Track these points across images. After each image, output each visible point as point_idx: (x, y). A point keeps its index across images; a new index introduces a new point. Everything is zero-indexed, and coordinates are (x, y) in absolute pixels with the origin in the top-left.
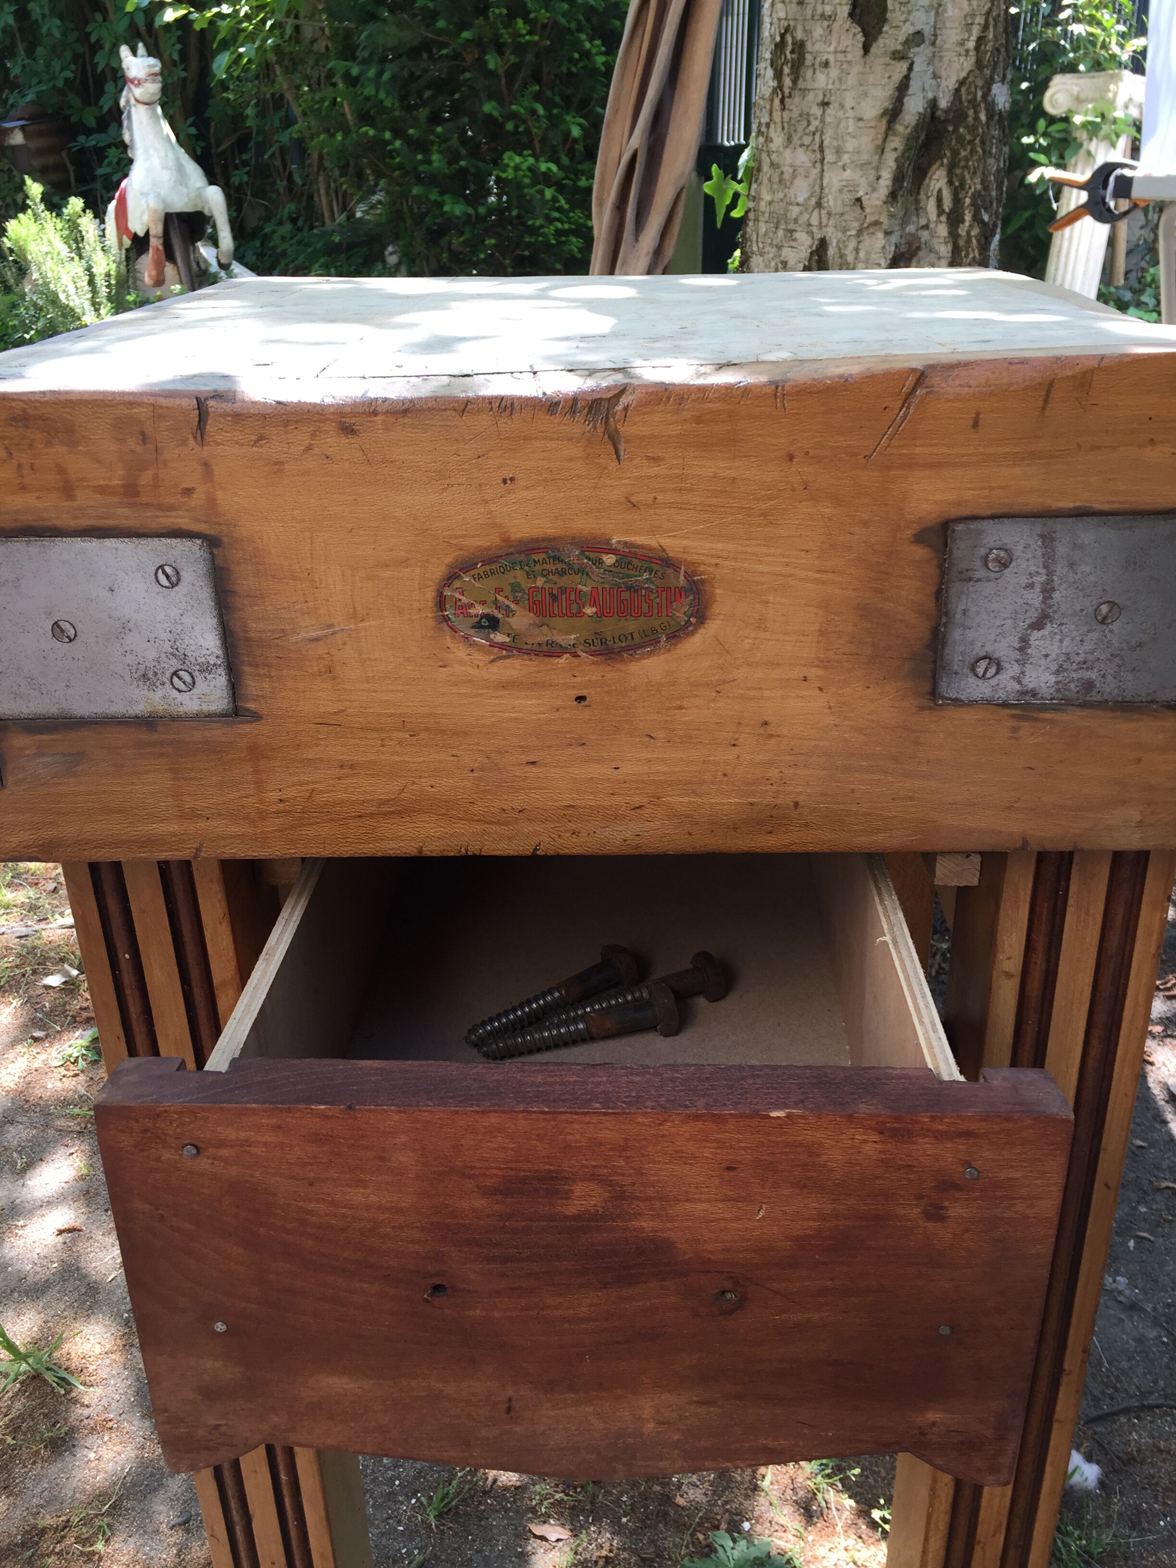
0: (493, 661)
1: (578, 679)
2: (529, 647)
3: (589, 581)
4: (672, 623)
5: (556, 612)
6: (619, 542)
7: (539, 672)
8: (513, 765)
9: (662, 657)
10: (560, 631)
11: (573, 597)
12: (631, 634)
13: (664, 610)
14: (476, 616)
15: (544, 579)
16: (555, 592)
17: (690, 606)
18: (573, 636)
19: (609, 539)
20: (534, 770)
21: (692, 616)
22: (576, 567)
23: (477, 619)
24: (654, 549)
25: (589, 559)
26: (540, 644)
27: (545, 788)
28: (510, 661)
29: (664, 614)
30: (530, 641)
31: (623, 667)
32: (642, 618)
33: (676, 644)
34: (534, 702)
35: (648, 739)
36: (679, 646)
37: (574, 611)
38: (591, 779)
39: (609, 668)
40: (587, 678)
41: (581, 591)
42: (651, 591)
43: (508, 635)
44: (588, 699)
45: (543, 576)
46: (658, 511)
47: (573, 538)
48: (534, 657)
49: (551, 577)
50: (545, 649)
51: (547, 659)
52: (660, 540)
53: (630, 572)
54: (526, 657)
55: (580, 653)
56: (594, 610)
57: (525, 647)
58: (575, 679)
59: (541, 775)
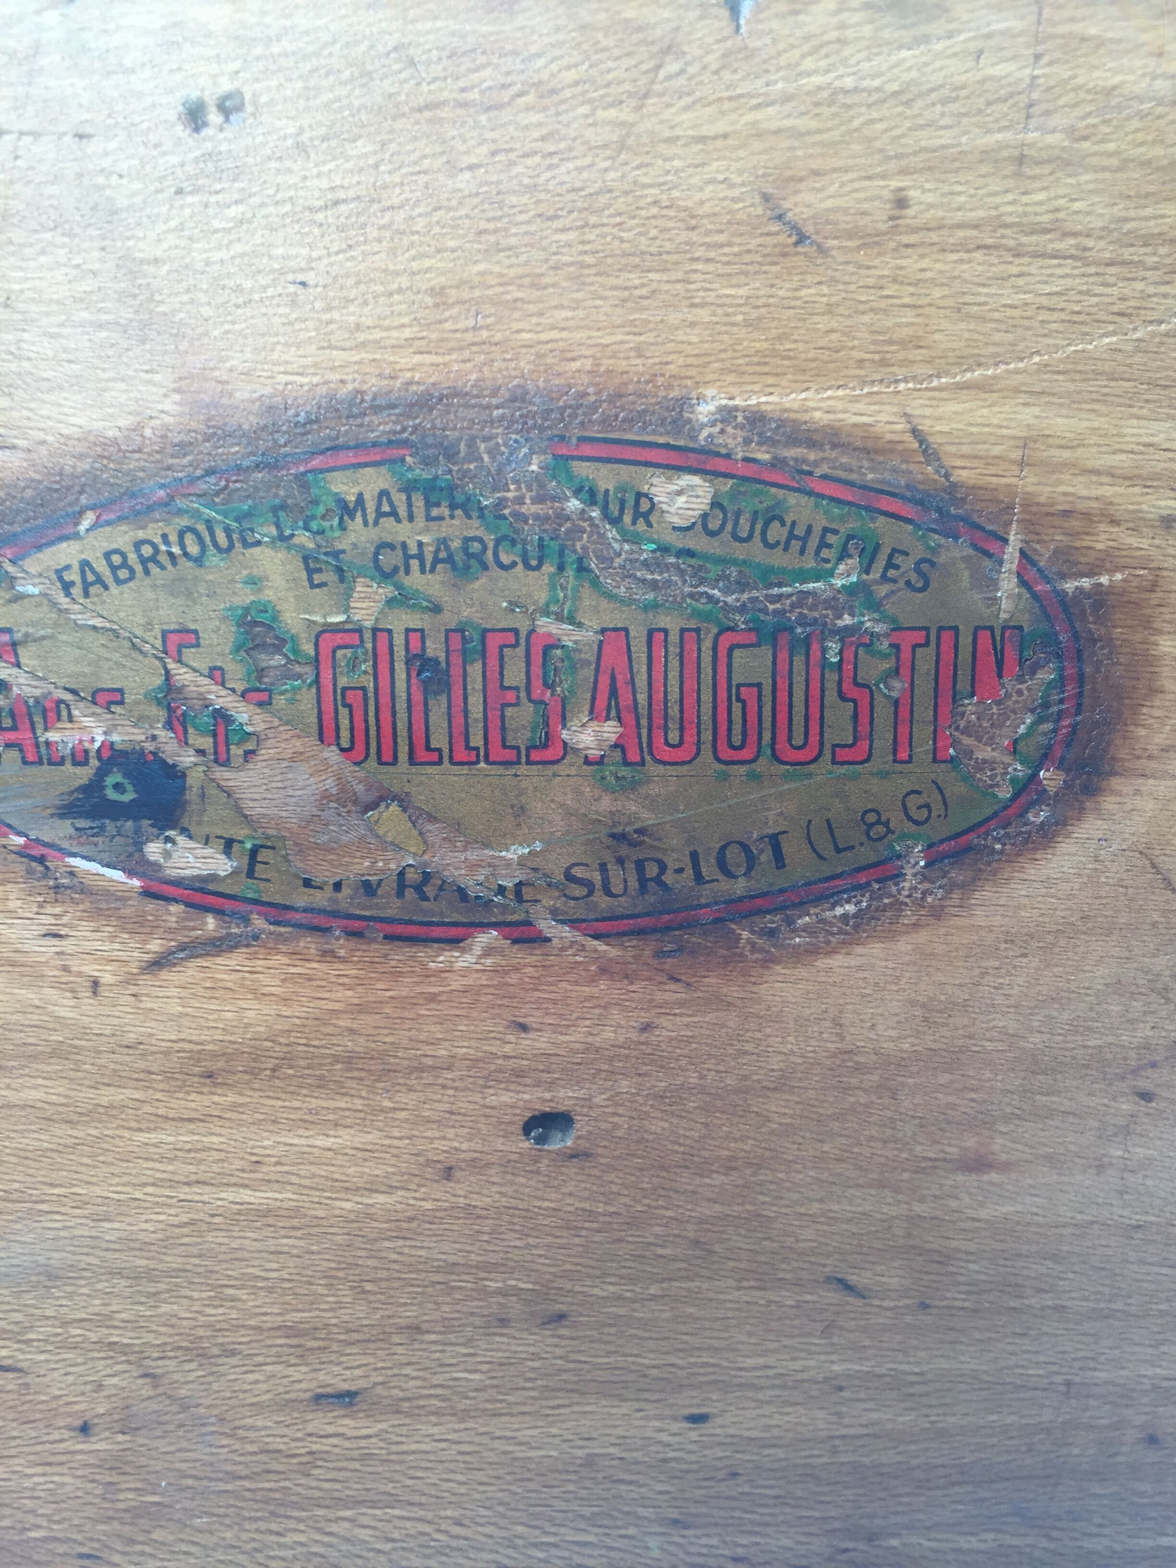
0: (158, 964)
1: (540, 1042)
2: (320, 899)
3: (588, 598)
4: (956, 789)
5: (439, 740)
6: (727, 415)
7: (361, 1009)
8: (258, 1408)
9: (904, 945)
10: (457, 826)
11: (515, 674)
12: (775, 841)
13: (923, 733)
14: (80, 758)
15: (387, 591)
16: (434, 648)
17: (1042, 710)
18: (515, 852)
19: (683, 403)
20: (347, 1425)
21: (1044, 758)
22: (532, 533)
23: (84, 775)
24: (890, 449)
25: (591, 496)
26: (368, 888)
27: (393, 1501)
28: (236, 959)
29: (923, 748)
30: (325, 874)
31: (733, 992)
32: (823, 769)
33: (967, 887)
34: (345, 1138)
35: (832, 1296)
36: (985, 894)
37: (521, 738)
38: (590, 1462)
39: (673, 993)
40: (576, 1037)
41: (551, 645)
42: (868, 642)
43: (228, 845)
44: (581, 1126)
45: (386, 575)
46: (911, 263)
47: (519, 397)
48: (341, 945)
49: (415, 580)
50: (393, 908)
51: (399, 955)
52: (917, 407)
53: (777, 559)
54: (309, 943)
55: (546, 926)
56: (610, 730)
57: (302, 898)
58: (525, 1042)
59: (375, 1446)
